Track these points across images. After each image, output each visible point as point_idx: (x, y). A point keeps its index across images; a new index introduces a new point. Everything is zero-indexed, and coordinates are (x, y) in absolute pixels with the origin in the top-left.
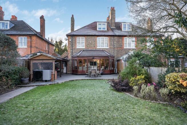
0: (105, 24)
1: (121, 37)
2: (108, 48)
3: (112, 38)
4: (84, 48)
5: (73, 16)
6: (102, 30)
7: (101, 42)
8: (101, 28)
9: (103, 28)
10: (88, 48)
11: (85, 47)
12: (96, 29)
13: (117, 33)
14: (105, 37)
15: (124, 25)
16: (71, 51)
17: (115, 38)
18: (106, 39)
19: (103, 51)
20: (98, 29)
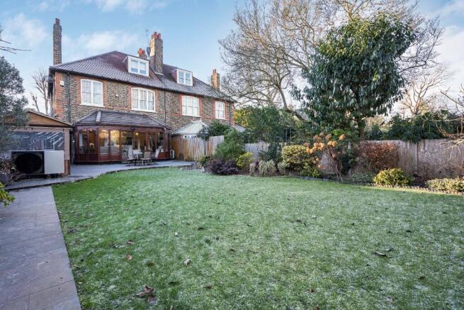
0: (145, 64)
1: (177, 95)
2: (154, 111)
3: (162, 93)
4: (102, 105)
5: (58, 21)
6: (139, 73)
7: (140, 99)
8: (136, 70)
9: (141, 71)
10: (112, 107)
11: (104, 105)
12: (126, 70)
13: (170, 85)
14: (147, 90)
15: (186, 74)
16: (66, 109)
17: (168, 94)
18: (150, 94)
19: (145, 116)
20: (130, 71)
